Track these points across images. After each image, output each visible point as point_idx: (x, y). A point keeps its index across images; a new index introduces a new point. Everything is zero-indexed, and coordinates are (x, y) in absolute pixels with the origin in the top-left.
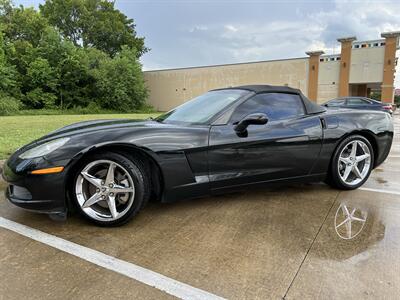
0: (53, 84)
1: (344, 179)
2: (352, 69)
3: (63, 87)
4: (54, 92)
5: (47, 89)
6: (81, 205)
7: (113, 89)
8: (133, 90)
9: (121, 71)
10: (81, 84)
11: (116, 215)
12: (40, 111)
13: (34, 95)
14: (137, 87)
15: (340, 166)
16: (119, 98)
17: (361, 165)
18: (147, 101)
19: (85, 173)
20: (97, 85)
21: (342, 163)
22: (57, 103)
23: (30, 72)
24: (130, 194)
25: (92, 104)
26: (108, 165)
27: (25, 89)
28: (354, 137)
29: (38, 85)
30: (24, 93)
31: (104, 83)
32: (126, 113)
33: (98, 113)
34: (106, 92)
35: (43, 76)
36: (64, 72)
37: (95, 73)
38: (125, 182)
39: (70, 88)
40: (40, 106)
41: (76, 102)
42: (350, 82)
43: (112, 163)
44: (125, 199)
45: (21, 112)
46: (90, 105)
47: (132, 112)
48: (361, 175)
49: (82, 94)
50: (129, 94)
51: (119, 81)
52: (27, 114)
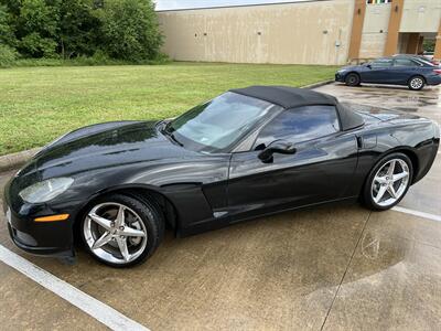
0: (51, 28)
1: (376, 200)
2: (404, 14)
3: (64, 31)
4: (53, 37)
5: (46, 34)
6: (91, 246)
7: (122, 35)
8: (145, 36)
9: (131, 12)
10: (85, 27)
11: (128, 257)
12: (39, 61)
13: (31, 40)
14: (149, 32)
15: (374, 186)
16: (129, 46)
17: (397, 184)
18: (162, 49)
19: (92, 214)
20: (103, 29)
21: (377, 183)
22: (58, 50)
23: (24, 13)
24: (142, 238)
25: (98, 52)
26: (118, 208)
27: (20, 34)
28: (393, 155)
29: (35, 28)
30: (19, 37)
31: (111, 27)
32: (138, 64)
33: (106, 64)
34: (114, 38)
35: (39, 18)
36: (63, 13)
37: (101, 14)
38: (136, 224)
39: (72, 33)
40: (39, 54)
41: (80, 50)
42: (402, 30)
43: (121, 206)
44: (137, 241)
45: (18, 63)
46: (96, 54)
47: (145, 63)
48: (396, 195)
49: (86, 40)
50: (140, 41)
51: (129, 25)
52: (25, 65)
